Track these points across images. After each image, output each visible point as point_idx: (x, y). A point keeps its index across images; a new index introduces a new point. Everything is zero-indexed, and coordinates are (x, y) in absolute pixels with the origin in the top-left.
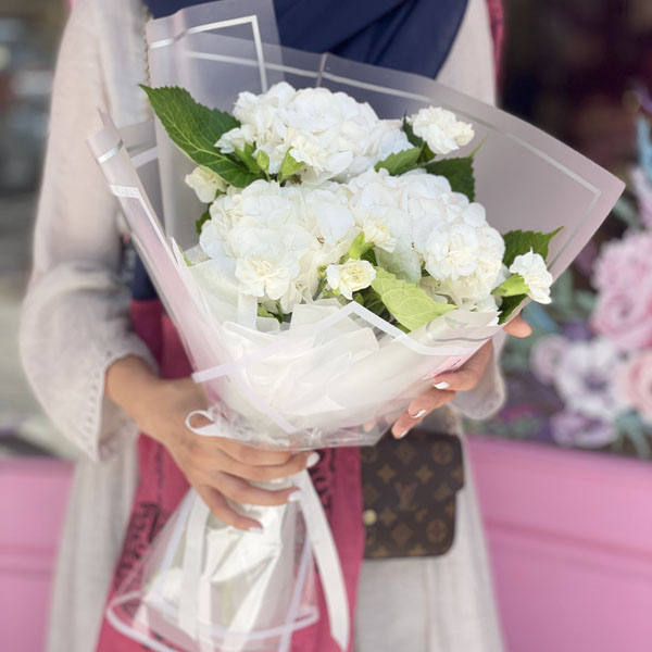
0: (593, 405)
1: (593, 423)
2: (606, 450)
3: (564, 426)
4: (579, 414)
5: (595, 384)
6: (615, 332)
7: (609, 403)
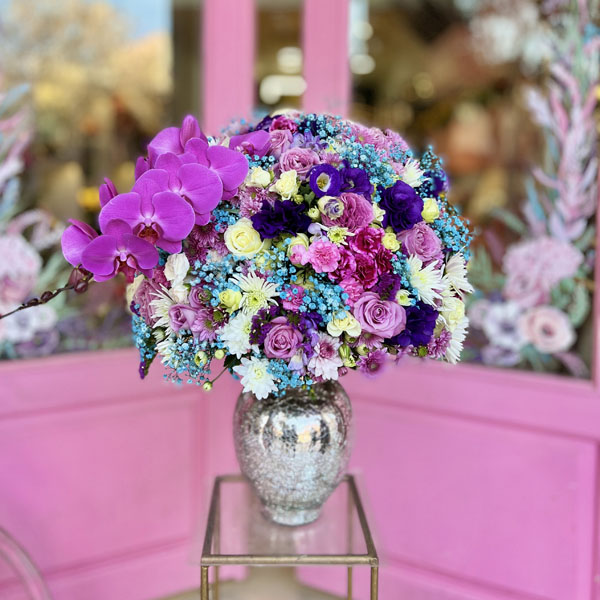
0: (506, 341)
1: (507, 352)
2: (516, 367)
3: (489, 353)
4: (498, 347)
5: (508, 328)
6: (519, 297)
7: (516, 339)
